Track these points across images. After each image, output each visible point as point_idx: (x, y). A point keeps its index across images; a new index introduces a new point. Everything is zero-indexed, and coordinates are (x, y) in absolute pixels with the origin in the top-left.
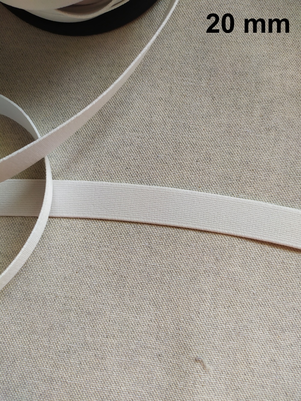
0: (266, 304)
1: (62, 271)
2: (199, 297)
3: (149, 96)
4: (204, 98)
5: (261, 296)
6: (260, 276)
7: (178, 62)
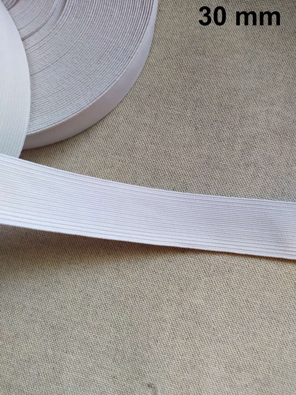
0: (226, 341)
1: (32, 283)
2: (159, 325)
3: (135, 121)
4: (187, 127)
5: (221, 332)
6: (222, 312)
7: (166, 90)
